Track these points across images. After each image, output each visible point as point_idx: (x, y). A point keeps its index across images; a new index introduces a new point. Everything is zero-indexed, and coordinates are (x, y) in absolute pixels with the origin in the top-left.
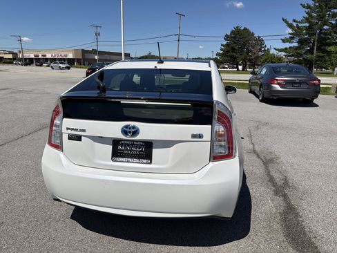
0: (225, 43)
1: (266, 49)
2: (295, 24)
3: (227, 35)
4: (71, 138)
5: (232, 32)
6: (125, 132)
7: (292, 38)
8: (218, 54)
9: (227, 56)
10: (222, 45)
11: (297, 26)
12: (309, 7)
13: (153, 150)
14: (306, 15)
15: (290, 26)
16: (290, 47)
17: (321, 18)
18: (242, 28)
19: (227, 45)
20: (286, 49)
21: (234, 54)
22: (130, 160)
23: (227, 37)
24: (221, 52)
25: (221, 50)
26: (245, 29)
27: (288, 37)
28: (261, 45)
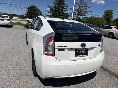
0: (28, 10)
1: (42, 14)
2: (51, 8)
3: (28, 7)
4: (59, 50)
5: (30, 7)
6: (82, 46)
7: (51, 12)
8: (25, 14)
9: (29, 16)
10: (27, 11)
11: (52, 8)
12: (55, 3)
13: (88, 51)
14: (54, 5)
15: (50, 8)
16: (50, 15)
17: (59, 7)
18: (34, 6)
19: (29, 11)
20: (49, 15)
21: (31, 15)
22: (82, 56)
23: (28, 8)
24: (26, 13)
25: (27, 12)
26: (35, 6)
27: (49, 11)
28: (41, 13)
